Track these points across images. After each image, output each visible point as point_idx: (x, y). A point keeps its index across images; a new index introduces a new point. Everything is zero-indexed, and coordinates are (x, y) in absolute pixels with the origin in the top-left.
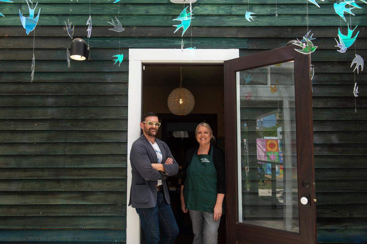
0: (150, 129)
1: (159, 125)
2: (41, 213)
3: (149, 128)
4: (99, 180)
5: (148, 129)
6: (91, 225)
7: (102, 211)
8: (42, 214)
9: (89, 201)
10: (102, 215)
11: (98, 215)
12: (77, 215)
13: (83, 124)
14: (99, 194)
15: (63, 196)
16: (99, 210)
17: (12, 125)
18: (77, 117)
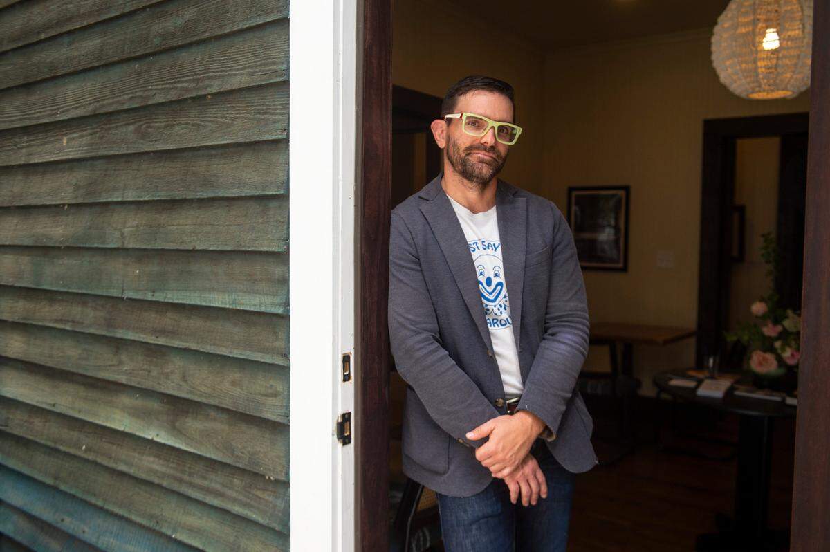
0: (470, 149)
1: (512, 136)
2: (84, 447)
3: (468, 145)
4: (211, 358)
5: (463, 147)
6: (192, 530)
7: (218, 487)
8: (86, 451)
9: (185, 435)
10: (216, 502)
11: (210, 500)
12: (156, 481)
13: (163, 124)
14: (213, 413)
15: (126, 400)
16: (211, 480)
17: (23, 147)
18: (148, 98)
